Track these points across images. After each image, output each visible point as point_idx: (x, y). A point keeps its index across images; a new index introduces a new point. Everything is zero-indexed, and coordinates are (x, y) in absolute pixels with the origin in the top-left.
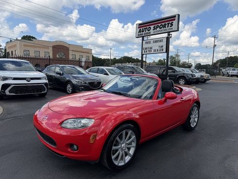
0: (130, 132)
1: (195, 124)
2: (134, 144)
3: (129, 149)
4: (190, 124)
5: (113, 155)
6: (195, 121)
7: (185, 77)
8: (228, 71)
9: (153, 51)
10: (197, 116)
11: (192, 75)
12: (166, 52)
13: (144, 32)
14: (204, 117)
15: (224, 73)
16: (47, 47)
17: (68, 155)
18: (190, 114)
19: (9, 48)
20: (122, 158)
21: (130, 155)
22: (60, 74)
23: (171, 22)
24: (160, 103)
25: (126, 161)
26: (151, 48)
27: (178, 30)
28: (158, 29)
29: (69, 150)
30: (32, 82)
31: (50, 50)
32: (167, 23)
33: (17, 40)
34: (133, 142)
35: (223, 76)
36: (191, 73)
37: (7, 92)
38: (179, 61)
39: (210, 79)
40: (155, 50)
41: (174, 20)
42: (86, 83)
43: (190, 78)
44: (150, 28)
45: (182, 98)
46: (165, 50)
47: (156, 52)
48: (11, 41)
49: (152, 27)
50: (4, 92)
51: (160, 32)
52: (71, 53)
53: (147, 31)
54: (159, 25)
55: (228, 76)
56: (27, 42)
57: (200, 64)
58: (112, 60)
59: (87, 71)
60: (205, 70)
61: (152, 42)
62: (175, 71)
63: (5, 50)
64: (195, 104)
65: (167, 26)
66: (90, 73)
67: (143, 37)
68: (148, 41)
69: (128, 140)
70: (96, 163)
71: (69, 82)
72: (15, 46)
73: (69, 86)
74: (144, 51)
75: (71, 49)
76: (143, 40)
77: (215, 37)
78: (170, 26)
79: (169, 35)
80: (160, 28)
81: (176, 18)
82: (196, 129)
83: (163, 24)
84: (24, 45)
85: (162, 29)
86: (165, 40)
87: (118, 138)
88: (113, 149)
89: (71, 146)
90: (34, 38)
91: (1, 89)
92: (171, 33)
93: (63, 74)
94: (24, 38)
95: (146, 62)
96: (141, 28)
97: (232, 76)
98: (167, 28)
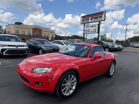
0: (73, 76)
1: (113, 73)
2: (75, 83)
3: (72, 86)
4: (109, 73)
5: (63, 89)
6: (113, 72)
7: (108, 47)
8: (134, 45)
9: (90, 32)
10: (114, 69)
11: (113, 46)
12: (98, 33)
13: (85, 21)
14: (118, 70)
15: (132, 46)
16: (30, 29)
17: (36, 88)
18: (110, 67)
19: (7, 29)
20: (68, 92)
21: (73, 90)
22: (35, 44)
23: (101, 15)
24: (92, 60)
25: (71, 93)
26: (89, 30)
27: (105, 20)
28: (93, 19)
29: (37, 85)
30: (19, 48)
31: (31, 31)
32: (98, 16)
33: (12, 24)
34: (74, 82)
35: (131, 47)
36: (112, 45)
37: (4, 53)
38: (106, 38)
39: (123, 49)
40: (91, 32)
41: (103, 14)
42: (50, 49)
43: (112, 48)
44: (89, 19)
45: (105, 58)
46: (97, 32)
47: (92, 32)
48: (8, 25)
49: (90, 18)
50: (3, 53)
51: (94, 21)
52: (43, 32)
53: (87, 21)
54: (94, 17)
55: (134, 47)
56: (18, 26)
57: (118, 40)
58: (67, 37)
59: (51, 42)
60: (121, 44)
61: (90, 27)
62: (103, 44)
63: (5, 30)
64: (113, 62)
65: (98, 18)
66: (53, 44)
67: (85, 24)
68: (87, 26)
69: (72, 81)
70: (52, 94)
71: (41, 48)
72: (11, 28)
73: (41, 51)
74: (85, 32)
75: (43, 30)
76: (85, 25)
77: (127, 25)
78: (100, 18)
79: (99, 23)
80: (95, 19)
81: (104, 13)
82: (113, 76)
83: (96, 16)
84: (16, 28)
85: (96, 19)
86: (97, 26)
87: (65, 79)
88: (62, 86)
89: (38, 83)
90: (22, 24)
91: (1, 52)
92: (101, 22)
93: (37, 44)
94: (16, 23)
95: (86, 38)
96: (84, 19)
97: (136, 47)
98: (98, 19)
